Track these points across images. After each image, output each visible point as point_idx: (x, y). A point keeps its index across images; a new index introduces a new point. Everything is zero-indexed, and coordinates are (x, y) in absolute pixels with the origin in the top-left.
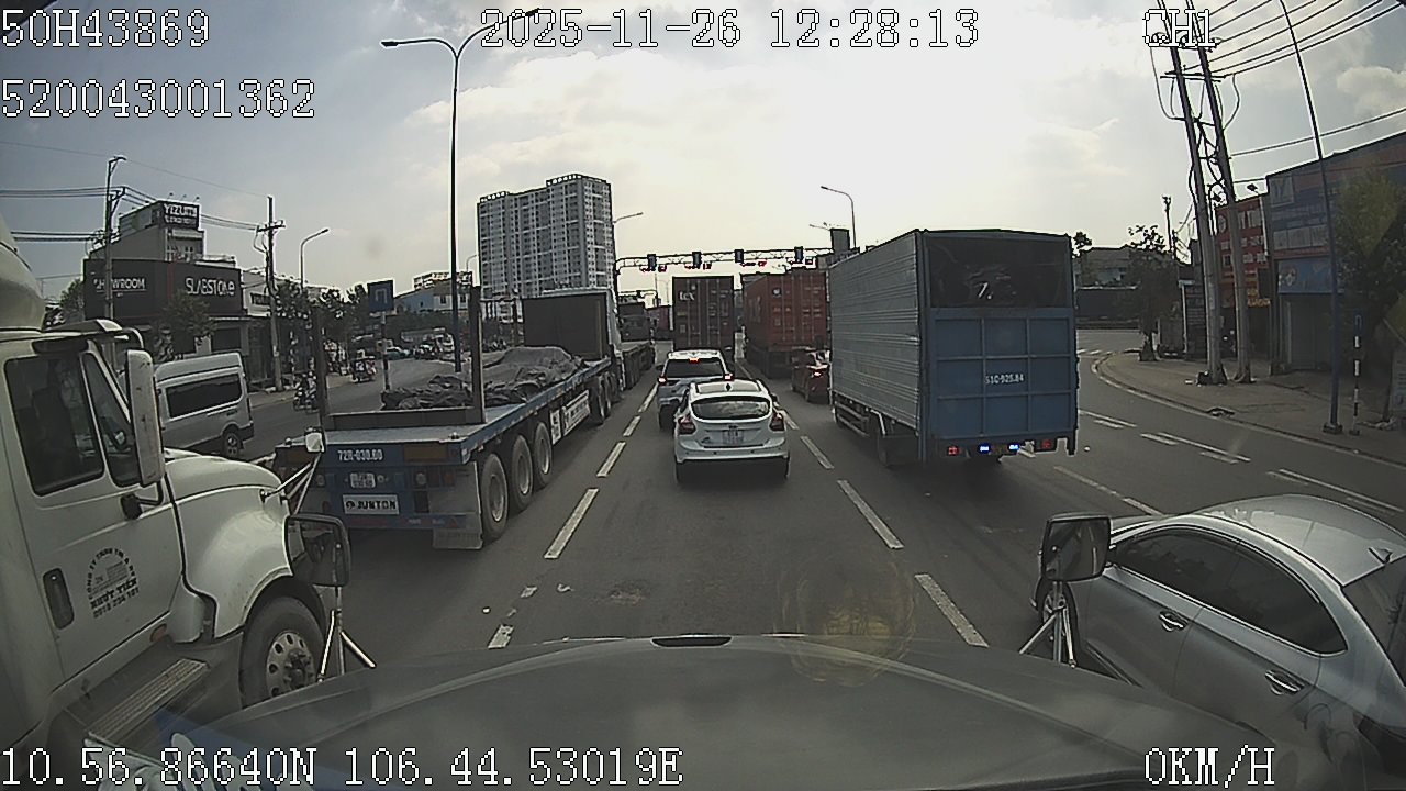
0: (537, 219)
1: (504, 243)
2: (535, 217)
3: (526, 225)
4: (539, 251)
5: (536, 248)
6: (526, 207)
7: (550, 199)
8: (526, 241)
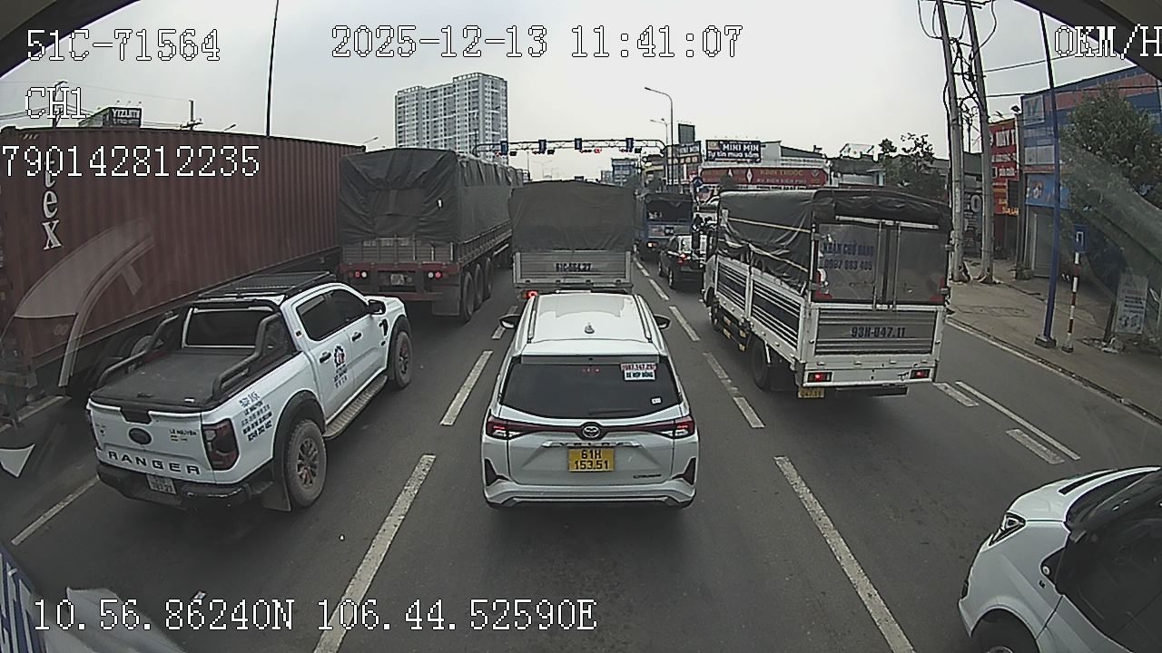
0: (445, 109)
1: (417, 129)
2: (442, 108)
3: (434, 114)
4: (445, 135)
5: (443, 133)
6: (436, 99)
7: (456, 93)
8: (435, 127)
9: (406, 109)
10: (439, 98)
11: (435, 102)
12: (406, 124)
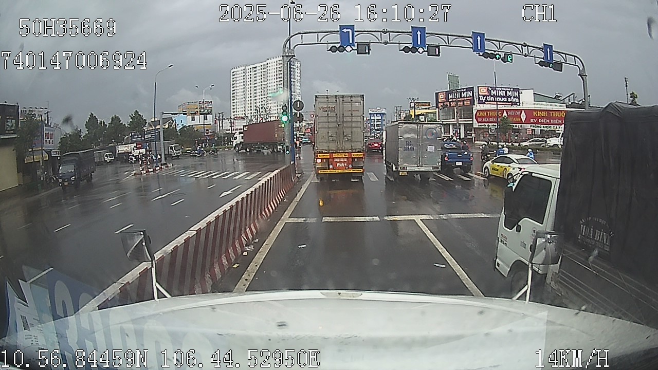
0: (261, 79)
1: (244, 91)
3: (255, 82)
4: (262, 95)
5: (260, 94)
6: (255, 73)
7: (268, 68)
8: (255, 90)
9: (237, 79)
10: (258, 71)
11: (255, 74)
12: (237, 88)
